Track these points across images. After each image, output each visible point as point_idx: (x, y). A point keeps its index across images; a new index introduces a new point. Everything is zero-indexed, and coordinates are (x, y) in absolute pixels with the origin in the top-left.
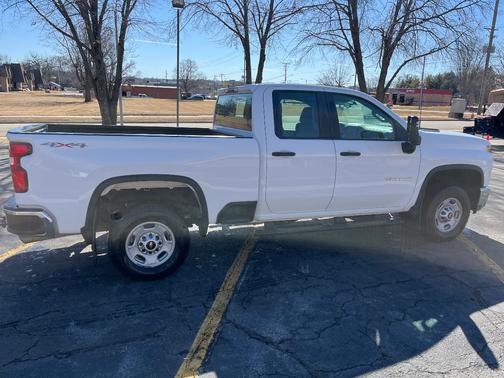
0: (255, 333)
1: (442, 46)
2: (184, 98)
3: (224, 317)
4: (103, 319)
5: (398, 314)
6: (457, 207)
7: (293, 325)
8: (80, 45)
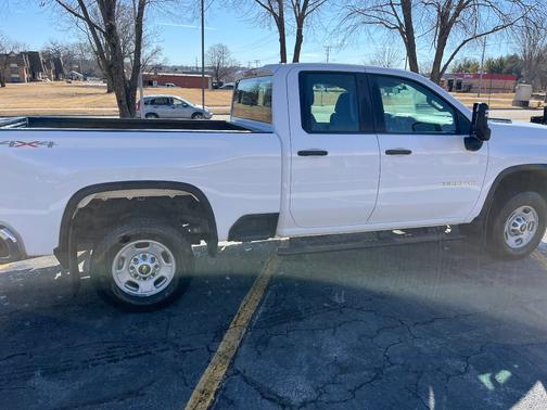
0: (269, 391)
1: (508, 23)
2: (215, 88)
3: (231, 365)
4: (77, 368)
5: (458, 364)
6: (532, 217)
7: (320, 379)
8: (92, 26)
